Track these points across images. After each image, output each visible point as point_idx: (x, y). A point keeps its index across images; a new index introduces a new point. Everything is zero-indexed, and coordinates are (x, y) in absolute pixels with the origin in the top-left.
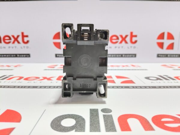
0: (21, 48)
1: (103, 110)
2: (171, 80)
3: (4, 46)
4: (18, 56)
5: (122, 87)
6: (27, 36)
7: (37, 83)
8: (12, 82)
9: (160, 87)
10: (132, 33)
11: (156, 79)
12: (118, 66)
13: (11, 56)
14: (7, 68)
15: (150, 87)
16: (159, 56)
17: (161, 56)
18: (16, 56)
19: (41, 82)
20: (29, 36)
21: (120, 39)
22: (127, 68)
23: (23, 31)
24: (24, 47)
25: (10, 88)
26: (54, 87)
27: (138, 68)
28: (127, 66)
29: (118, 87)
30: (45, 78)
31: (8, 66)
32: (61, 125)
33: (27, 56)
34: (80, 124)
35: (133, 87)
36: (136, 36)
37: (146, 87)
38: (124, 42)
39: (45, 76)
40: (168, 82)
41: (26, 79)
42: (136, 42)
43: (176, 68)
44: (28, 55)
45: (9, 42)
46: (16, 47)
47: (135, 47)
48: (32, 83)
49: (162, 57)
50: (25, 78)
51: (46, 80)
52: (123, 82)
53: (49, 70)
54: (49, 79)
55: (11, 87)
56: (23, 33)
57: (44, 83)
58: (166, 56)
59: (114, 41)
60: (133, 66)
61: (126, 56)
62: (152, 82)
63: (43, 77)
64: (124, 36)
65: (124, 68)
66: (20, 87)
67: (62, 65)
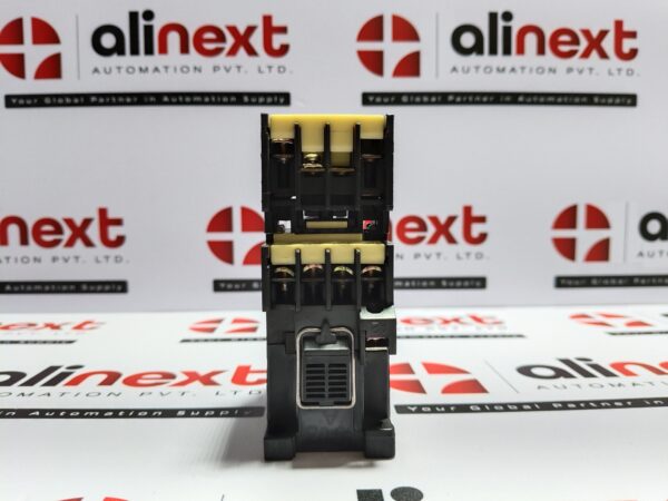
0: (97, 261)
3: (38, 256)
4: (84, 287)
5: (447, 409)
6: (118, 222)
8: (87, 395)
9: (565, 406)
10: (468, 210)
11: (551, 373)
12: (427, 321)
13: (59, 288)
15: (534, 407)
17: (570, 282)
18: (77, 287)
19: (183, 393)
20: (127, 222)
21: (431, 230)
23: (103, 205)
24: (107, 258)
25: (88, 417)
26: (231, 413)
27: (496, 330)
28: (457, 320)
29: (434, 409)
30: (192, 377)
35: (483, 408)
36: (482, 220)
37: (520, 407)
38: (442, 239)
41: (132, 381)
42: (483, 237)
44: (120, 287)
46: (77, 258)
47: (480, 256)
48: (155, 399)
51: (197, 384)
52: (448, 390)
53: (197, 341)
54: (207, 380)
55: (91, 414)
56: (103, 212)
57: (194, 395)
59: (411, 235)
63: (187, 374)
64: (443, 220)
65: (450, 329)
66: (121, 414)
67: (236, 321)
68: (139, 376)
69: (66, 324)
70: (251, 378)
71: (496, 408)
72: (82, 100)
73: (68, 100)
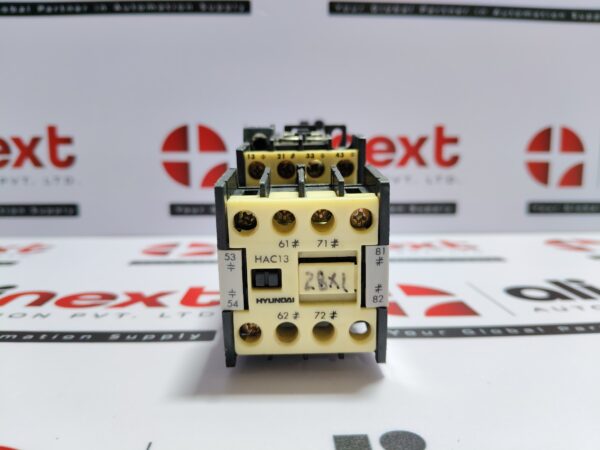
0: (47, 182)
4: (35, 210)
5: (436, 333)
6: (67, 141)
8: (11, 316)
10: (440, 130)
13: (8, 211)
15: (537, 330)
17: (542, 208)
18: (26, 211)
19: (121, 315)
20: (77, 140)
21: (401, 151)
24: (57, 179)
25: (3, 340)
26: (175, 337)
28: (428, 246)
29: (419, 333)
30: (136, 298)
35: (478, 332)
36: (454, 141)
37: (521, 331)
38: (412, 162)
41: (66, 302)
46: (26, 180)
47: (451, 180)
48: (87, 321)
51: (139, 306)
52: (433, 312)
53: (147, 263)
54: (152, 302)
55: (8, 336)
57: (134, 317)
59: (379, 157)
63: (130, 295)
64: (413, 141)
66: (43, 337)
67: (194, 245)
68: (75, 297)
69: (12, 247)
70: (203, 299)
71: (493, 331)
72: (29, 9)
73: (13, 9)
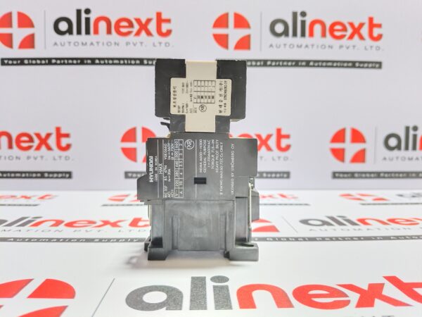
1: (214, 279)
2: (350, 226)
7: (93, 233)
14: (24, 201)
16: (335, 175)
22: (272, 201)
31: (26, 197)
32: (143, 302)
33: (64, 175)
34: (174, 300)
39: (105, 219)
40: (342, 230)
43: (369, 200)
45: (29, 148)
49: (344, 178)
50: (66, 222)
58: (352, 175)
60: (283, 196)
61: (269, 175)
62: (311, 230)
